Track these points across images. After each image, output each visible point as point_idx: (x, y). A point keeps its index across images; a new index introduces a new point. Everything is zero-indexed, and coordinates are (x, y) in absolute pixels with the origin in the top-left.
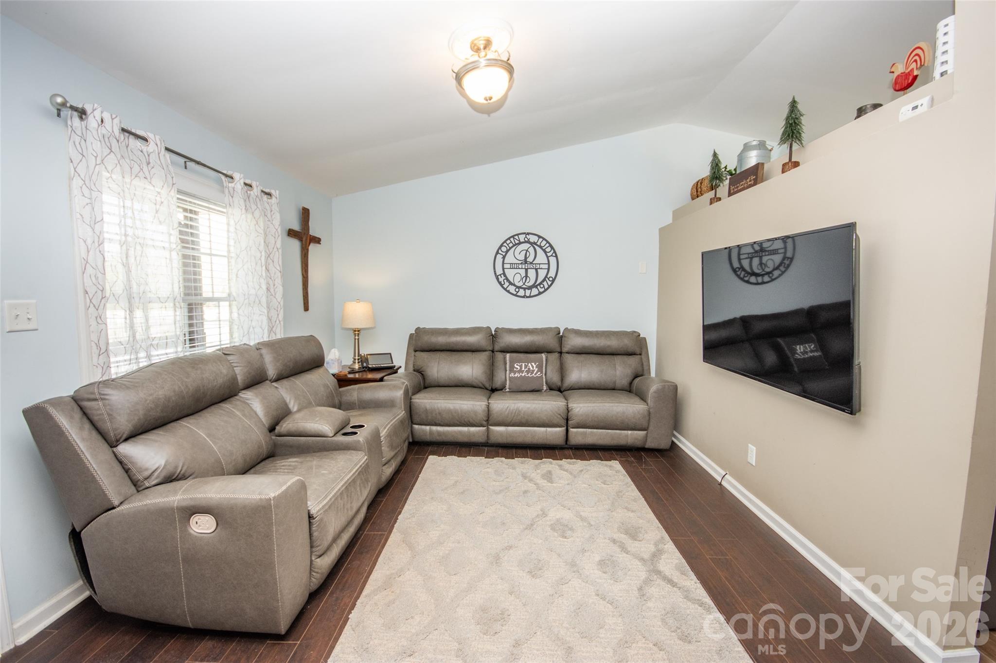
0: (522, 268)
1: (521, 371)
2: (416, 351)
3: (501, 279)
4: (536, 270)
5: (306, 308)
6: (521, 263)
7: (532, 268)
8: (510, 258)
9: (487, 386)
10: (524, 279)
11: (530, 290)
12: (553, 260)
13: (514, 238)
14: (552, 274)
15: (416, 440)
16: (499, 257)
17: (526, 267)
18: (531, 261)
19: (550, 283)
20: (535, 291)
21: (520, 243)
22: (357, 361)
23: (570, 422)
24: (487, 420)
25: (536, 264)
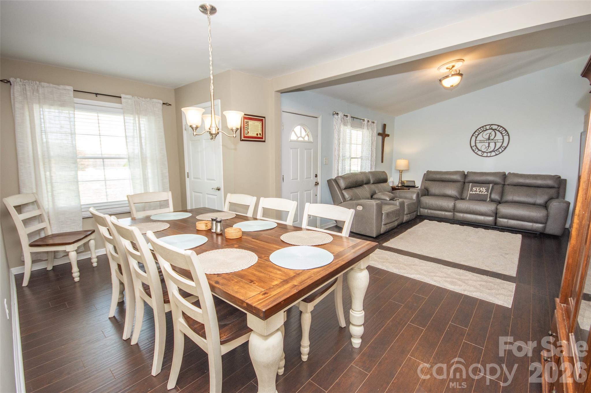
0: (486, 142)
1: (476, 191)
2: (426, 180)
3: (474, 148)
4: (495, 143)
5: (382, 162)
6: (486, 140)
7: (493, 142)
8: (480, 138)
9: (458, 197)
10: (487, 148)
11: (490, 153)
12: (506, 138)
13: (483, 128)
14: (505, 144)
15: (421, 214)
16: (474, 138)
17: (489, 142)
18: (492, 138)
19: (503, 149)
20: (493, 154)
21: (487, 130)
22: (400, 183)
23: (497, 215)
24: (454, 210)
25: (495, 140)
